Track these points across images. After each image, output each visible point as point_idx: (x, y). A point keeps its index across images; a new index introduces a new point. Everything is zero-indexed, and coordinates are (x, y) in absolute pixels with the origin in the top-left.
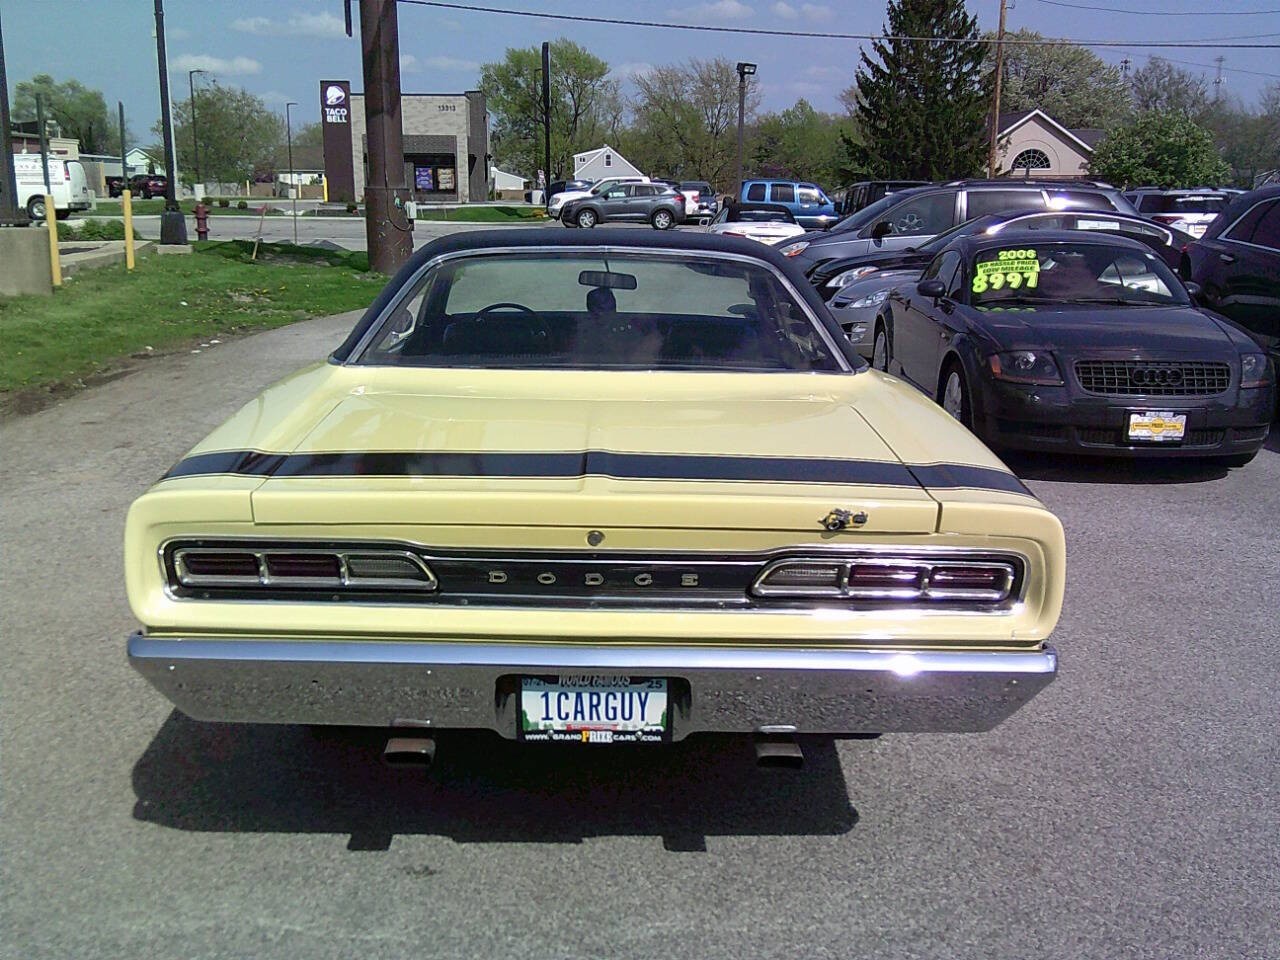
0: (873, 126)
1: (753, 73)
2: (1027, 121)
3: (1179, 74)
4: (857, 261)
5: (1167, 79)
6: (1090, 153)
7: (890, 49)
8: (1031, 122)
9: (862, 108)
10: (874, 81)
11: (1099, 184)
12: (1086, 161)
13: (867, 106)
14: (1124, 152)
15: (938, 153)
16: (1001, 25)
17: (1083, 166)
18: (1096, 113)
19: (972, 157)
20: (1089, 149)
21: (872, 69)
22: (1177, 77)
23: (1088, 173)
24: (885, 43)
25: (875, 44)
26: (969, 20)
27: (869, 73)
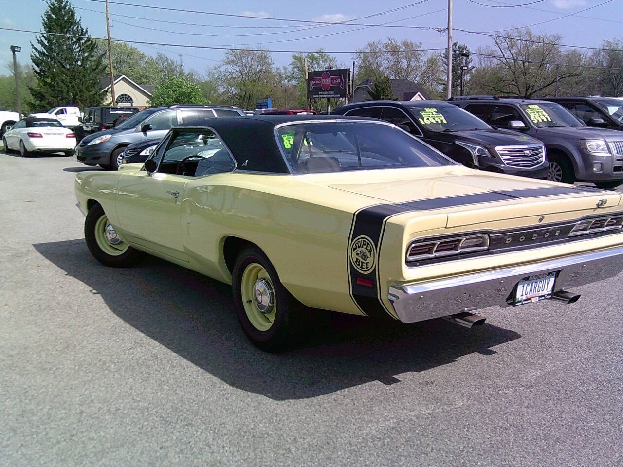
0: (43, 80)
1: (19, 51)
2: (120, 81)
3: (171, 61)
4: (150, 143)
5: (166, 63)
6: (151, 96)
7: (46, 42)
8: (121, 81)
9: (36, 72)
10: (41, 58)
11: (233, 107)
12: (149, 100)
13: (39, 71)
14: (166, 96)
15: (79, 95)
16: (108, 34)
17: (147, 102)
18: (146, 78)
19: (97, 97)
20: (150, 94)
21: (39, 53)
22: (170, 62)
23: (151, 105)
24: (43, 39)
25: (38, 40)
26: (84, 30)
27: (37, 54)
